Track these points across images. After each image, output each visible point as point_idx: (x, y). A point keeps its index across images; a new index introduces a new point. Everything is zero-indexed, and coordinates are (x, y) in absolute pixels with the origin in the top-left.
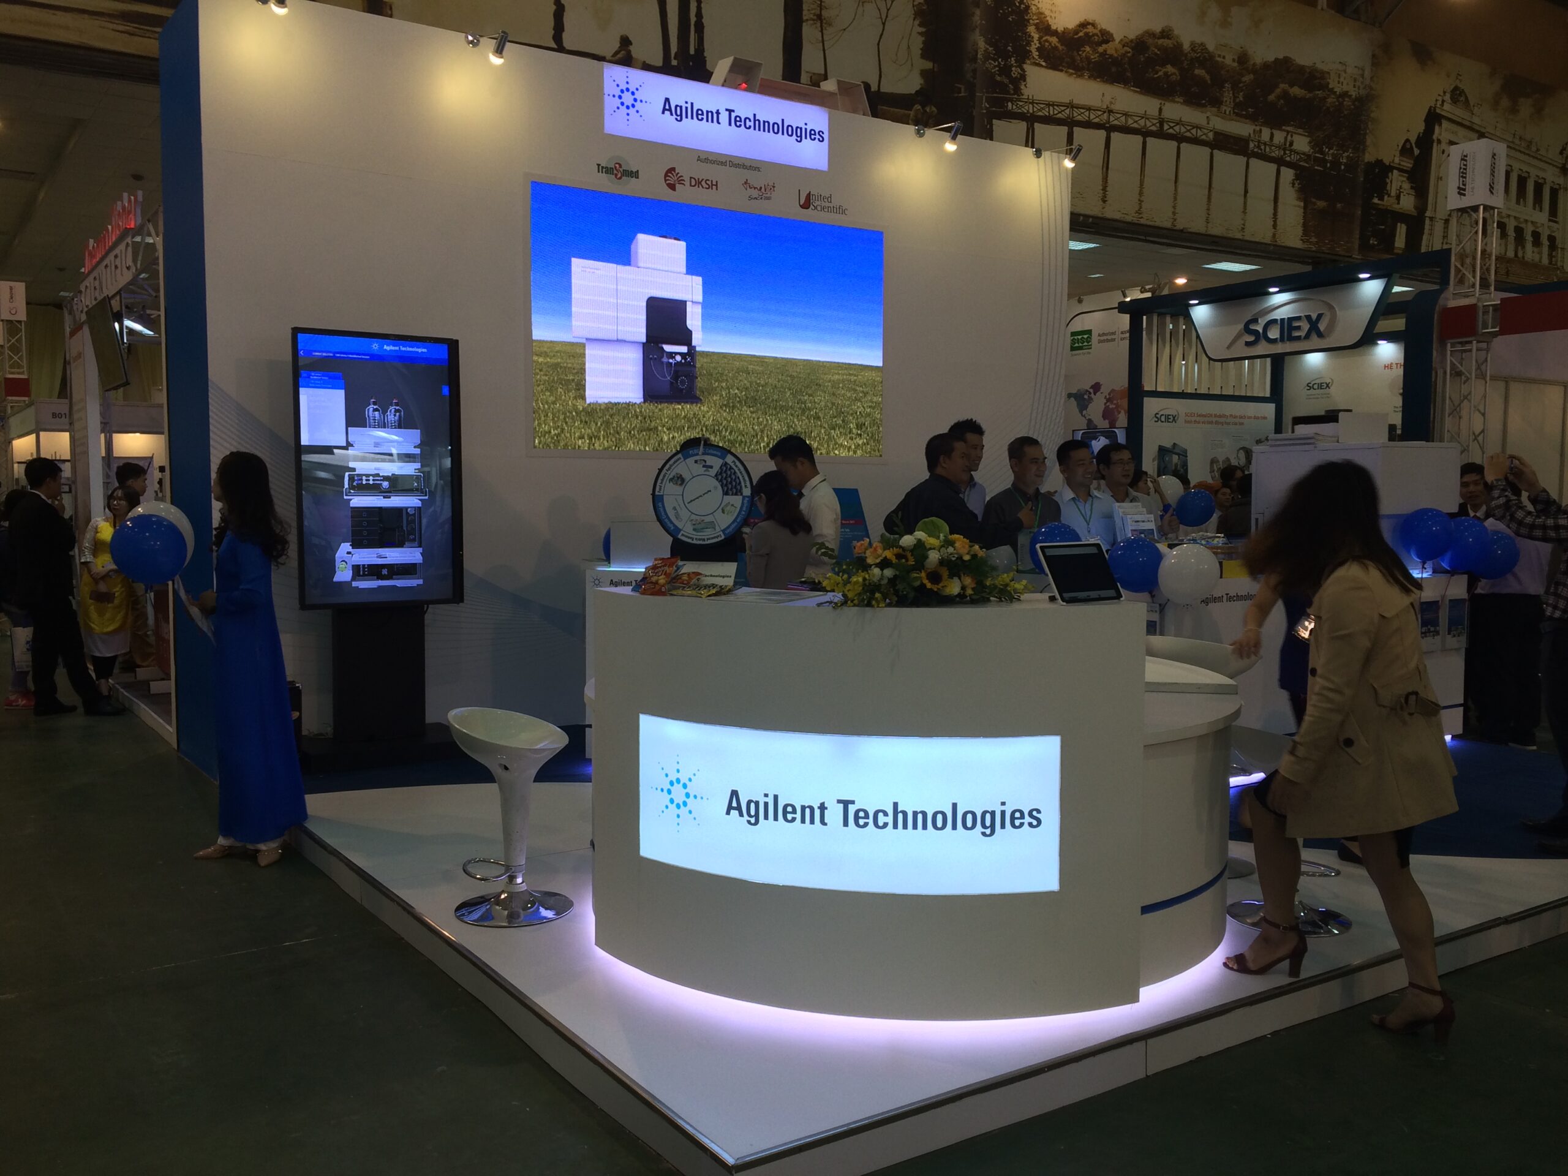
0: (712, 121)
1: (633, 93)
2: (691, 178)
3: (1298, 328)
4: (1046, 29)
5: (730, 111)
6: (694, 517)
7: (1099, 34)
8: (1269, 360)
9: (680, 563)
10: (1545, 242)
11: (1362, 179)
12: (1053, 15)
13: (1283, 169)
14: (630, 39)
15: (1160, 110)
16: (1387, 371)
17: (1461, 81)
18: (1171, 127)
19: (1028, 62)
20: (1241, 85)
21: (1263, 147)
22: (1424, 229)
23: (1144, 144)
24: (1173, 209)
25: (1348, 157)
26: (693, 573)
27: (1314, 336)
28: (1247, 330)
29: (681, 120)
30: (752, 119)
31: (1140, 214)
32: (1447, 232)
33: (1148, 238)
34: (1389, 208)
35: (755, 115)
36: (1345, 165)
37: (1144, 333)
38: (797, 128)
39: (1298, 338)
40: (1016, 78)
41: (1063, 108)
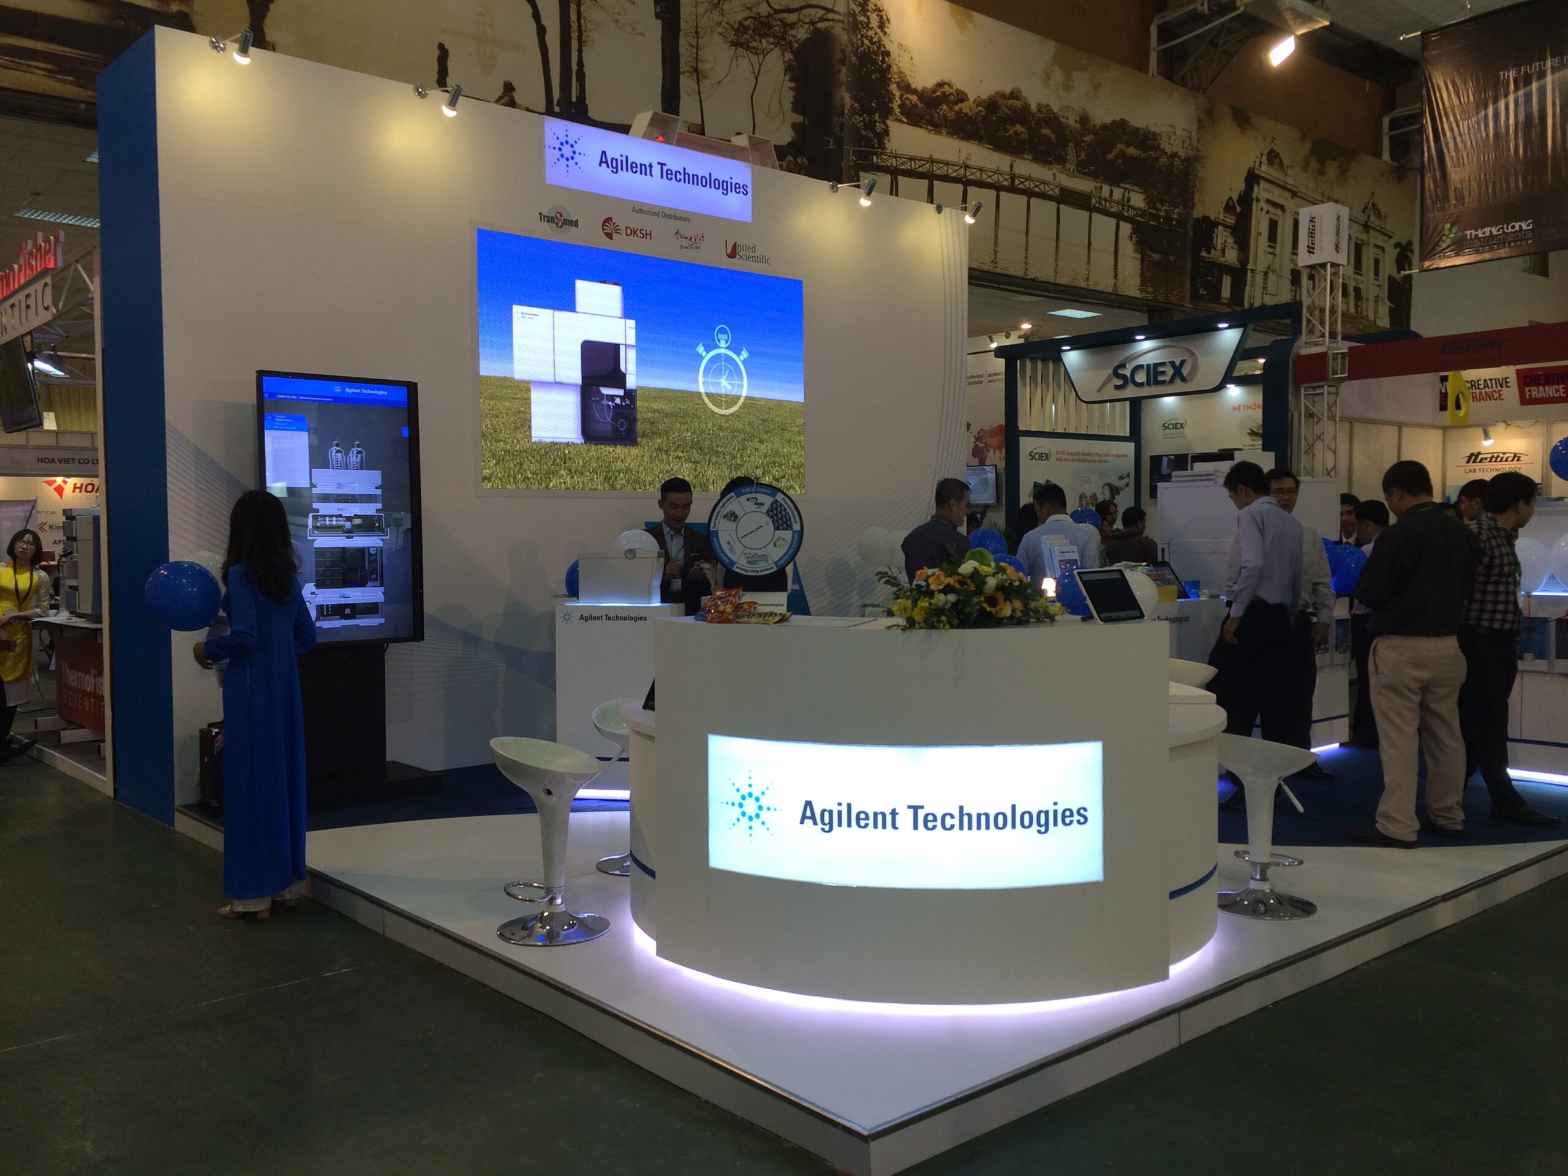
0: (646, 174)
1: (572, 146)
2: (626, 227)
3: (1163, 373)
4: (906, 88)
5: (662, 165)
6: (747, 551)
7: (955, 94)
8: (1128, 403)
9: (741, 593)
10: (1352, 293)
11: (1191, 234)
12: (913, 75)
13: (1121, 223)
14: (514, 85)
15: (1012, 167)
16: (1236, 412)
17: (1275, 144)
18: (1022, 183)
19: (891, 118)
20: (1083, 144)
21: (1103, 203)
22: (1246, 280)
23: (998, 197)
24: (1025, 260)
25: (1178, 213)
26: (751, 602)
27: (1178, 380)
28: (1116, 375)
29: (617, 172)
30: (682, 173)
31: (996, 263)
32: (1267, 284)
33: (1001, 286)
34: (1216, 261)
35: (684, 169)
36: (1176, 220)
37: (1018, 374)
38: (723, 181)
39: (1164, 382)
40: (880, 132)
41: (923, 163)
